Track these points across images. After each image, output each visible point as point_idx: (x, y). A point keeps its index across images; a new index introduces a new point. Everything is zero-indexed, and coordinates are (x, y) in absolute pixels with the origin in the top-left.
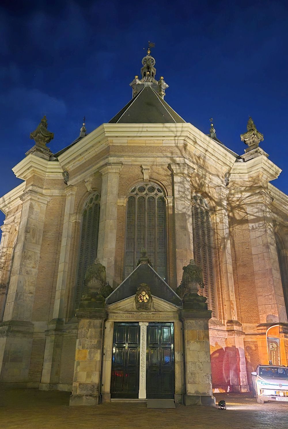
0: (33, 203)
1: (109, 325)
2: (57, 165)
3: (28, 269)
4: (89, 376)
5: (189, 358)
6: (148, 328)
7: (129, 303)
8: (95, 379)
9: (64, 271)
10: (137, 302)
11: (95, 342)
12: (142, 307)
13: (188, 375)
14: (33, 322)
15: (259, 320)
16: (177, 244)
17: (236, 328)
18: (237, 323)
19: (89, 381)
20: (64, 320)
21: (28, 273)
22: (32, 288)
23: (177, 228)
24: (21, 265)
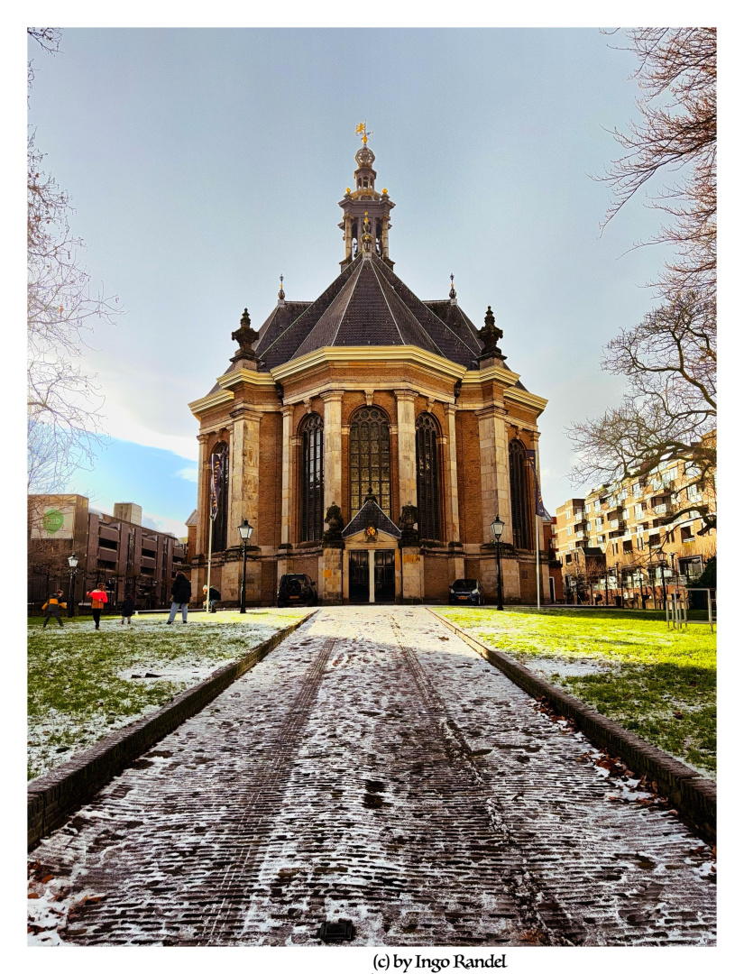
0: (247, 422)
1: (345, 552)
2: (268, 377)
3: (250, 494)
4: (334, 587)
5: (404, 574)
6: (375, 553)
7: (360, 536)
8: (339, 589)
9: (289, 498)
10: (366, 535)
11: (337, 564)
12: (372, 539)
13: (404, 585)
14: (260, 547)
15: (483, 540)
16: (400, 474)
17: (456, 549)
18: (459, 545)
19: (334, 591)
20: (293, 545)
21: (249, 499)
22: (255, 514)
23: (401, 458)
24: (243, 490)
